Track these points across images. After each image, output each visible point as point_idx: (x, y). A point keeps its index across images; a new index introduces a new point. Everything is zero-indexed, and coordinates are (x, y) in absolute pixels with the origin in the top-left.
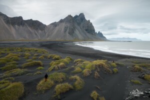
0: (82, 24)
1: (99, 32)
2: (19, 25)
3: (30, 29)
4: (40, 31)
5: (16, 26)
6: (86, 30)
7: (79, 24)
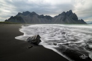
0: (70, 16)
1: (81, 19)
2: (42, 18)
3: (46, 19)
4: (50, 20)
5: (41, 19)
6: (72, 18)
7: (69, 16)
